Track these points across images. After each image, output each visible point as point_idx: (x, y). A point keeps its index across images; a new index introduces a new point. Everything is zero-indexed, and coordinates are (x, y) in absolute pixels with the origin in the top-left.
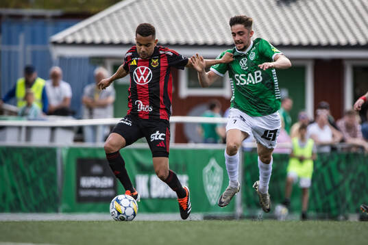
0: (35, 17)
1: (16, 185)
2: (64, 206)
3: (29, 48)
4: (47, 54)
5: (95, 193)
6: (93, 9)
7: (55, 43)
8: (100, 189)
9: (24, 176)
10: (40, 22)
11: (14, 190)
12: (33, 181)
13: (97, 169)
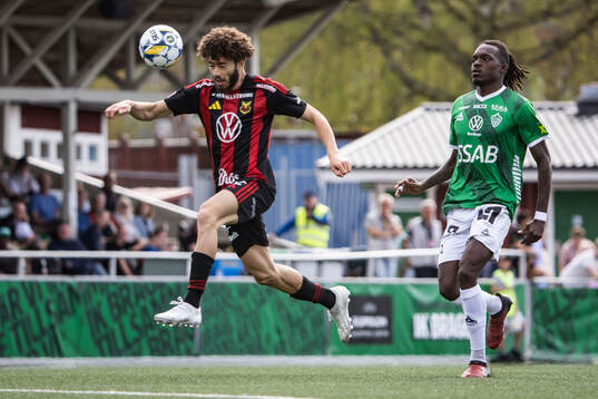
0: (301, 139)
1: (281, 326)
2: (332, 348)
3: (294, 173)
4: (313, 180)
5: (367, 334)
6: (364, 129)
7: (323, 168)
8: (373, 329)
9: (289, 316)
10: (306, 144)
11: (279, 332)
12: (299, 321)
13: (370, 307)
